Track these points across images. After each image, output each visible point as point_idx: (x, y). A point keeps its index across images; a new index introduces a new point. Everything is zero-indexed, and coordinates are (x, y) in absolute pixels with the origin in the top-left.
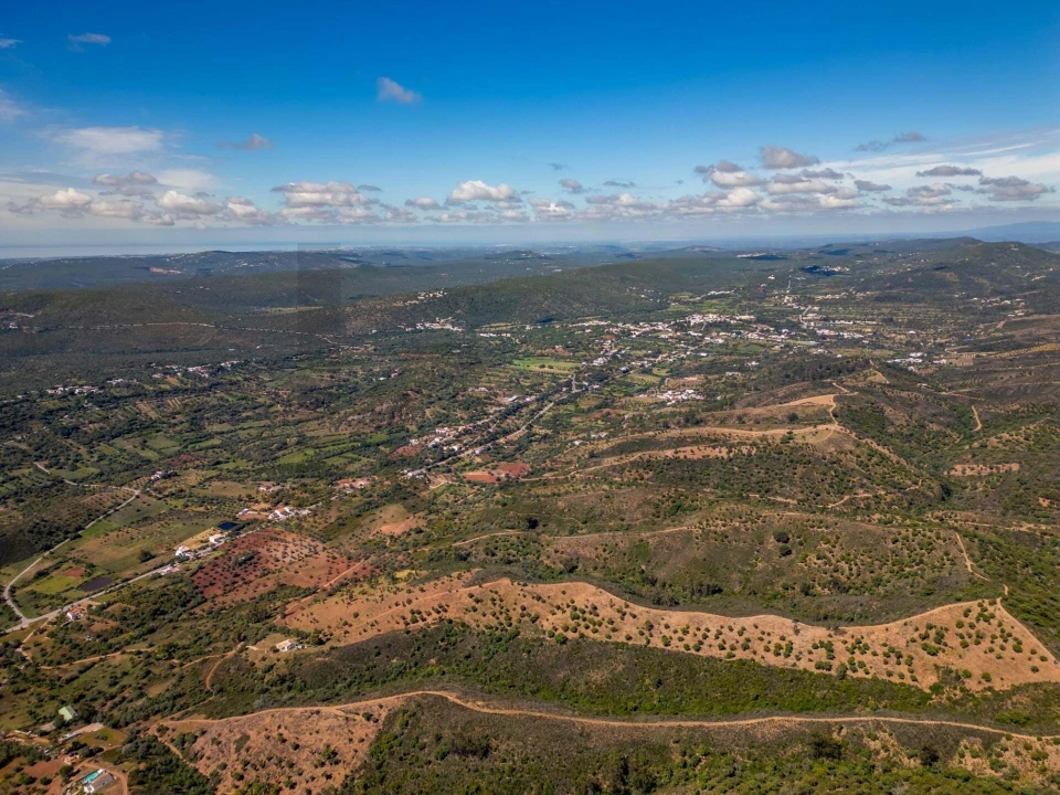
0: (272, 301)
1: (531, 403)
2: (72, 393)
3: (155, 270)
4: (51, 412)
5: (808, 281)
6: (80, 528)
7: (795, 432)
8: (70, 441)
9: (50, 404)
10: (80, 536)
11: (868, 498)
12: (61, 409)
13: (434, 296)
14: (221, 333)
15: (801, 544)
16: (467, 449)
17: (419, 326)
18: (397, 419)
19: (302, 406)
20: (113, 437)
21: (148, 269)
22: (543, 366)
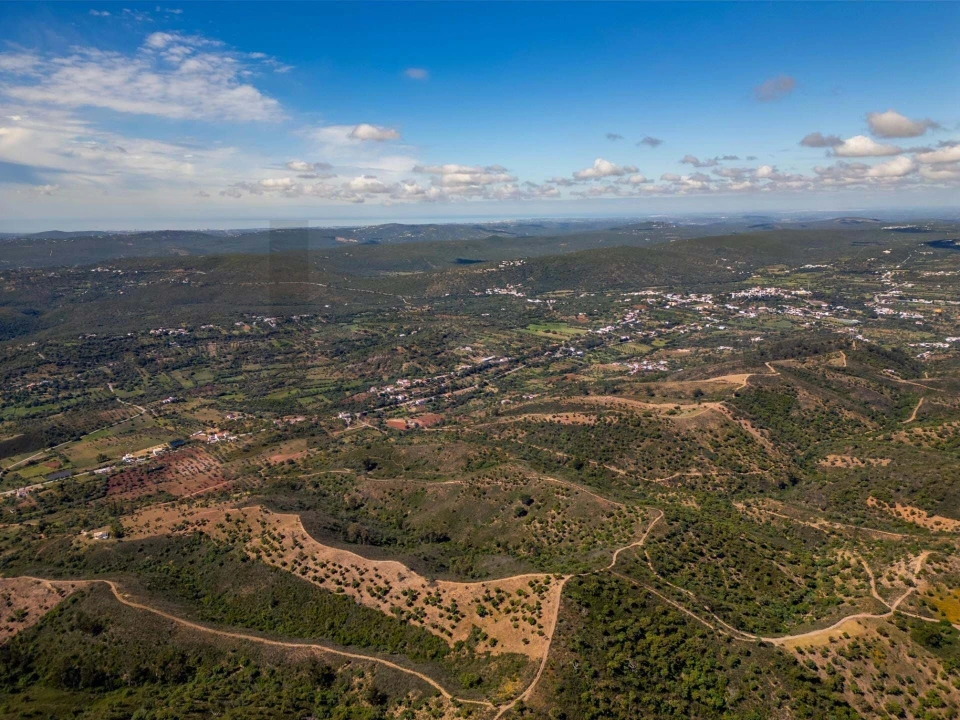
0: (396, 268)
1: (503, 363)
2: (166, 334)
3: (339, 239)
4: (143, 347)
5: (935, 256)
6: (84, 433)
7: (682, 407)
8: (143, 370)
9: (145, 341)
10: (80, 439)
11: (697, 477)
12: (152, 345)
13: (514, 264)
14: (329, 291)
15: (539, 508)
16: (411, 400)
17: (489, 292)
18: (381, 369)
19: (323, 354)
20: (174, 369)
21: (334, 238)
22: (548, 331)
